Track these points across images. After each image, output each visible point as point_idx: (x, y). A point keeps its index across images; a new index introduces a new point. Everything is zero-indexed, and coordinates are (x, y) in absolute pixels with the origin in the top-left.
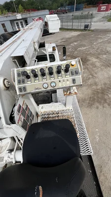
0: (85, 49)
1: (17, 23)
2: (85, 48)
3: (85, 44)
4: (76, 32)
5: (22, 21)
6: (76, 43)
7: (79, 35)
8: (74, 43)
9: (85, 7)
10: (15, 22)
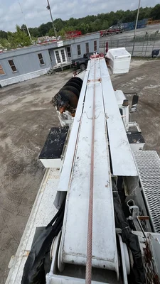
0: (156, 88)
1: (57, 52)
2: (155, 86)
3: (155, 79)
4: (138, 61)
5: (64, 49)
6: (140, 79)
7: (143, 66)
8: (137, 78)
9: (150, 23)
10: (55, 51)
